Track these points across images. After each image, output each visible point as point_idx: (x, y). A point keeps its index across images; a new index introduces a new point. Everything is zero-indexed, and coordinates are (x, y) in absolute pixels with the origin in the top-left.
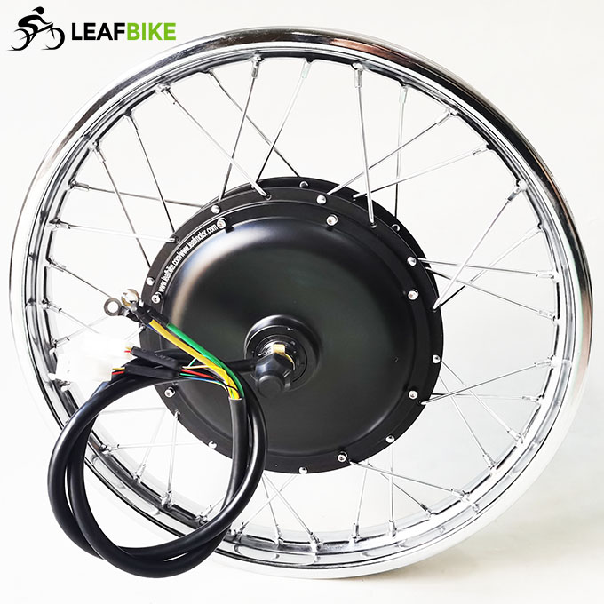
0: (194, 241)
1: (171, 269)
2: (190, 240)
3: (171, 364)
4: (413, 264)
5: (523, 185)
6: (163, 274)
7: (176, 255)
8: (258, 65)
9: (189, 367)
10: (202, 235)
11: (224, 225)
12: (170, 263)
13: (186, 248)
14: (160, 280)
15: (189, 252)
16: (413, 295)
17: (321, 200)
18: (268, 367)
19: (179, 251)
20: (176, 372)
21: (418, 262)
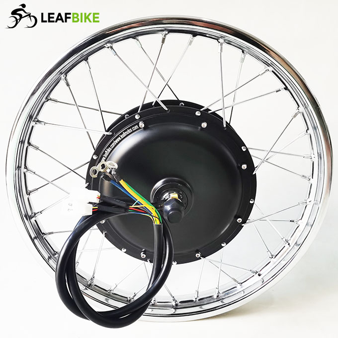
0: (124, 134)
1: (109, 151)
2: (121, 134)
3: (123, 204)
4: (244, 150)
5: (301, 109)
6: (104, 153)
7: (112, 142)
8: (165, 36)
9: (133, 206)
10: (129, 131)
11: (143, 126)
12: (109, 146)
13: (119, 138)
14: (102, 157)
15: (120, 141)
16: (244, 167)
17: (198, 114)
18: (172, 206)
19: (115, 140)
20: (126, 209)
21: (247, 149)
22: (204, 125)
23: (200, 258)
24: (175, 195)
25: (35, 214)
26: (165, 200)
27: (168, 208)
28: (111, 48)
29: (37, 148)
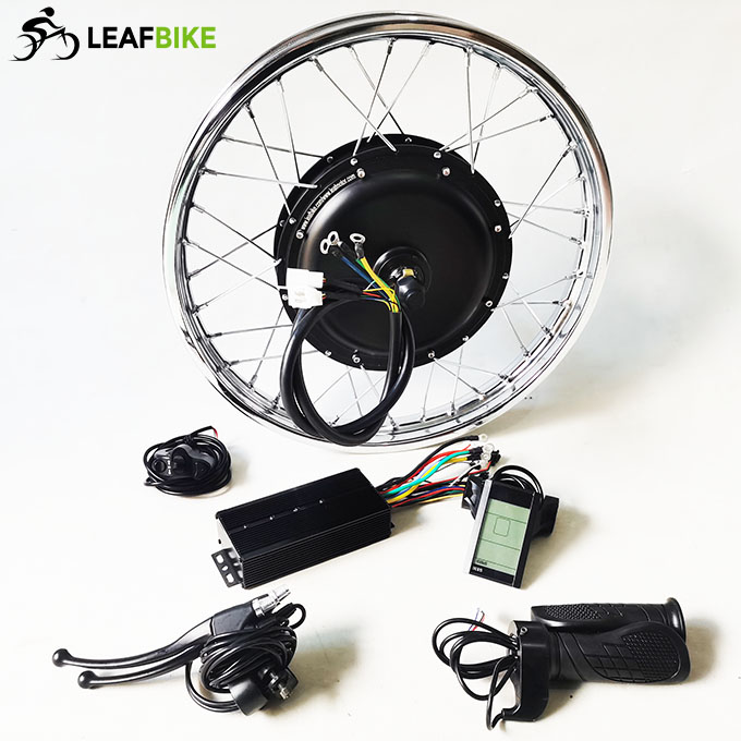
0: (336, 187)
1: (314, 210)
2: (331, 187)
5: (573, 144)
6: (307, 214)
7: (319, 198)
9: (367, 290)
10: (342, 183)
11: (364, 174)
12: (314, 205)
13: (329, 193)
14: (303, 220)
15: (330, 197)
17: (437, 155)
18: (408, 287)
19: (322, 195)
20: (360, 294)
21: (502, 205)
22: (446, 171)
23: (432, 360)
24: (408, 272)
25: (198, 307)
26: (395, 279)
27: (404, 289)
28: (316, 61)
29: (202, 211)
